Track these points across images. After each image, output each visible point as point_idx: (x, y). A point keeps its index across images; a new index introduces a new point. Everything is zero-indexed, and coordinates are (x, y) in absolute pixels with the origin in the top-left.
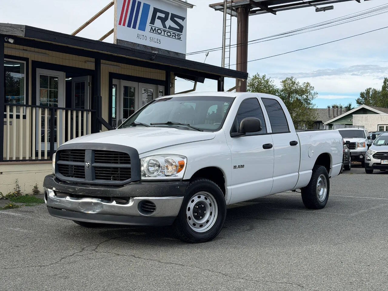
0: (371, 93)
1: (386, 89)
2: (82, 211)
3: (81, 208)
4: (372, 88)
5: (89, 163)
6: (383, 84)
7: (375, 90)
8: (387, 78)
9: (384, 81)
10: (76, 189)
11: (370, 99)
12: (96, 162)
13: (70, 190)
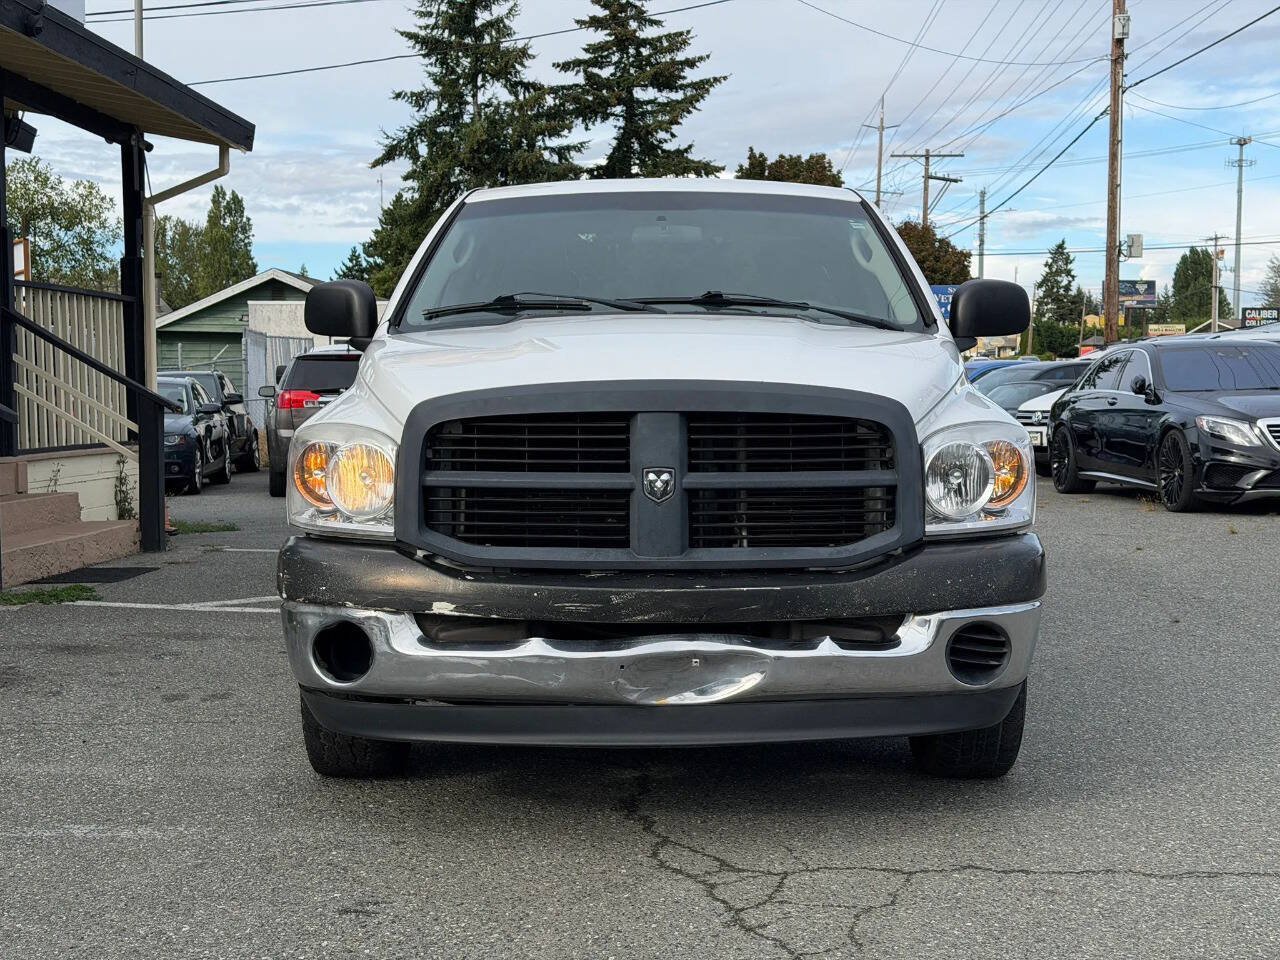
0: (170, 234)
1: (222, 222)
2: (633, 697)
3: (628, 686)
4: (174, 218)
5: (670, 473)
6: (210, 205)
7: (183, 224)
8: (222, 188)
9: (214, 196)
10: (615, 600)
11: (168, 251)
12: (693, 468)
13: (570, 606)
